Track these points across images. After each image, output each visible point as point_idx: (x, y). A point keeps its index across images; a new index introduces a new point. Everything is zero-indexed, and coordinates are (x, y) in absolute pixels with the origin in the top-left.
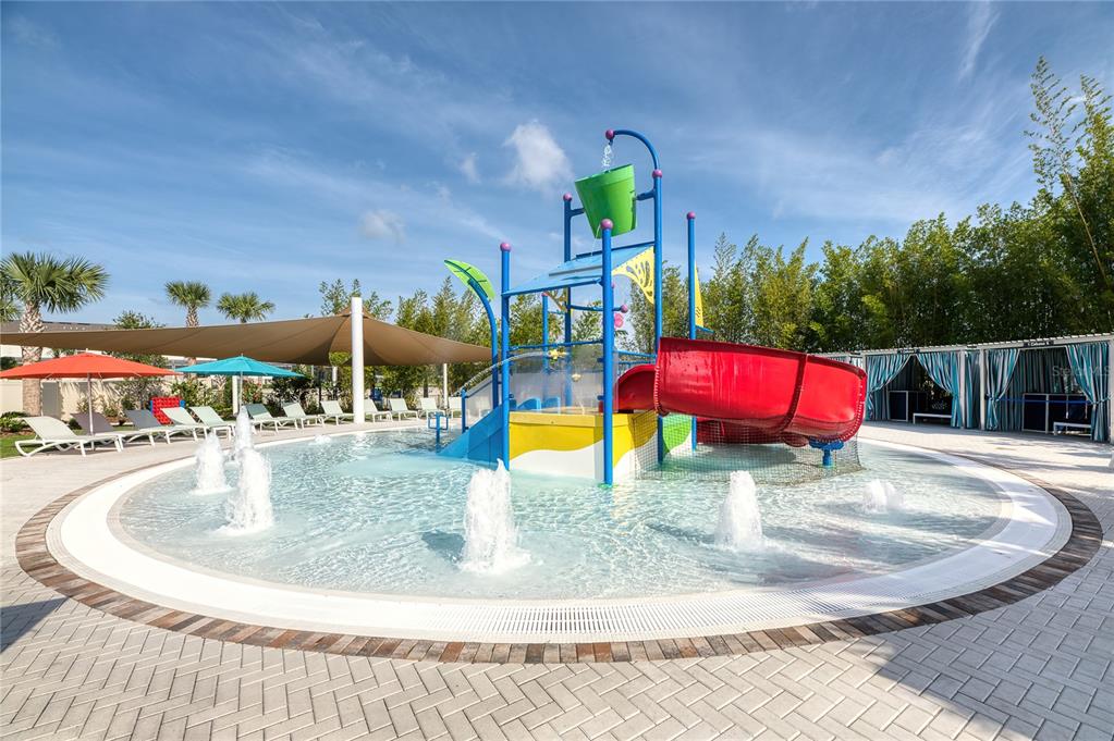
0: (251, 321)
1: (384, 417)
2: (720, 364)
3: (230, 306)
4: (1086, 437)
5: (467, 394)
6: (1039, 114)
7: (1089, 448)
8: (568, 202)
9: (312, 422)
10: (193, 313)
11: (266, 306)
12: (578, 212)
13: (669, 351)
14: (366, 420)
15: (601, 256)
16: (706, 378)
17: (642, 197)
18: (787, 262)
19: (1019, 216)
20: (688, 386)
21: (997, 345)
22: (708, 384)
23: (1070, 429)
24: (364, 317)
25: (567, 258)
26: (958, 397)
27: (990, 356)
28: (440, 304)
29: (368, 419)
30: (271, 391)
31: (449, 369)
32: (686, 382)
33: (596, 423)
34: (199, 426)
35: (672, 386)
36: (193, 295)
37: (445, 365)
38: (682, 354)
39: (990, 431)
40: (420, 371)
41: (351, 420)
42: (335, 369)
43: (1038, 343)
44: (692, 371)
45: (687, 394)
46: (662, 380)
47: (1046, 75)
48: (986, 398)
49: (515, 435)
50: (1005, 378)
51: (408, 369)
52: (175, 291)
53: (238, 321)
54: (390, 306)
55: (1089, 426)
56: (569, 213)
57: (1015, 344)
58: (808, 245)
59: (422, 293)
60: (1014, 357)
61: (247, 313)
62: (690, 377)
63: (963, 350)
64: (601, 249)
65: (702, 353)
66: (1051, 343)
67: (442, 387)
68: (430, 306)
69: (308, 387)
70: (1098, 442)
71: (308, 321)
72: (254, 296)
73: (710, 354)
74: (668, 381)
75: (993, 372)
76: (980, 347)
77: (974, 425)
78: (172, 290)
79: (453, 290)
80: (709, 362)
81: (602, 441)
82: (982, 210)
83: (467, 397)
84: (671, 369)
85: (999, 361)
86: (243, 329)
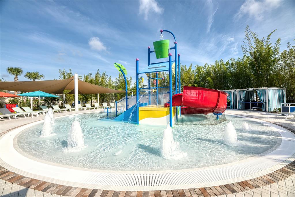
0: (36, 80)
1: (84, 109)
2: (200, 93)
3: (29, 75)
4: (261, 110)
5: (117, 102)
6: (246, 38)
7: (264, 113)
8: (149, 49)
9: (62, 111)
10: (16, 77)
11: (42, 76)
12: (152, 52)
13: (186, 90)
14: (79, 110)
15: (169, 63)
16: (196, 97)
17: (171, 49)
18: (188, 69)
19: (240, 61)
20: (191, 99)
21: (241, 90)
22: (197, 99)
23: (255, 109)
24: (78, 80)
25: (149, 64)
26: (232, 102)
27: (239, 92)
28: (96, 77)
29: (80, 110)
30: (44, 101)
31: (99, 95)
32: (191, 98)
33: (167, 110)
34: (26, 113)
35: (187, 99)
36: (17, 71)
37: (98, 94)
38: (190, 91)
39: (239, 109)
40: (90, 96)
41: (74, 110)
42: (64, 95)
43: (250, 89)
44: (192, 95)
45: (191, 101)
46: (184, 98)
47: (248, 29)
48: (238, 102)
49: (140, 114)
50: (242, 97)
51: (87, 95)
52: (10, 70)
53: (32, 80)
54: (81, 77)
55: (262, 108)
56: (150, 52)
57: (245, 89)
58: (192, 65)
59: (91, 74)
60: (245, 92)
61: (35, 78)
62: (192, 97)
63: (233, 91)
64: (169, 61)
65: (195, 91)
66: (253, 89)
67: (97, 100)
68: (93, 77)
69: (56, 100)
70: (264, 112)
71: (55, 81)
72: (37, 73)
73: (198, 91)
74: (186, 98)
75: (240, 96)
76: (237, 90)
77: (235, 108)
78: (9, 70)
79: (99, 73)
80: (197, 92)
81: (169, 115)
82: (231, 60)
83: (117, 103)
84: (186, 95)
85: (241, 93)
86: (34, 82)
